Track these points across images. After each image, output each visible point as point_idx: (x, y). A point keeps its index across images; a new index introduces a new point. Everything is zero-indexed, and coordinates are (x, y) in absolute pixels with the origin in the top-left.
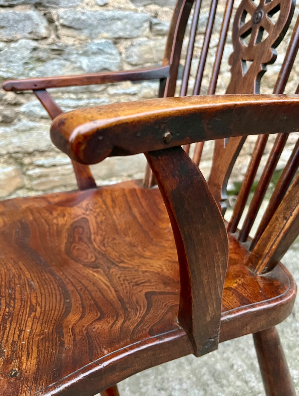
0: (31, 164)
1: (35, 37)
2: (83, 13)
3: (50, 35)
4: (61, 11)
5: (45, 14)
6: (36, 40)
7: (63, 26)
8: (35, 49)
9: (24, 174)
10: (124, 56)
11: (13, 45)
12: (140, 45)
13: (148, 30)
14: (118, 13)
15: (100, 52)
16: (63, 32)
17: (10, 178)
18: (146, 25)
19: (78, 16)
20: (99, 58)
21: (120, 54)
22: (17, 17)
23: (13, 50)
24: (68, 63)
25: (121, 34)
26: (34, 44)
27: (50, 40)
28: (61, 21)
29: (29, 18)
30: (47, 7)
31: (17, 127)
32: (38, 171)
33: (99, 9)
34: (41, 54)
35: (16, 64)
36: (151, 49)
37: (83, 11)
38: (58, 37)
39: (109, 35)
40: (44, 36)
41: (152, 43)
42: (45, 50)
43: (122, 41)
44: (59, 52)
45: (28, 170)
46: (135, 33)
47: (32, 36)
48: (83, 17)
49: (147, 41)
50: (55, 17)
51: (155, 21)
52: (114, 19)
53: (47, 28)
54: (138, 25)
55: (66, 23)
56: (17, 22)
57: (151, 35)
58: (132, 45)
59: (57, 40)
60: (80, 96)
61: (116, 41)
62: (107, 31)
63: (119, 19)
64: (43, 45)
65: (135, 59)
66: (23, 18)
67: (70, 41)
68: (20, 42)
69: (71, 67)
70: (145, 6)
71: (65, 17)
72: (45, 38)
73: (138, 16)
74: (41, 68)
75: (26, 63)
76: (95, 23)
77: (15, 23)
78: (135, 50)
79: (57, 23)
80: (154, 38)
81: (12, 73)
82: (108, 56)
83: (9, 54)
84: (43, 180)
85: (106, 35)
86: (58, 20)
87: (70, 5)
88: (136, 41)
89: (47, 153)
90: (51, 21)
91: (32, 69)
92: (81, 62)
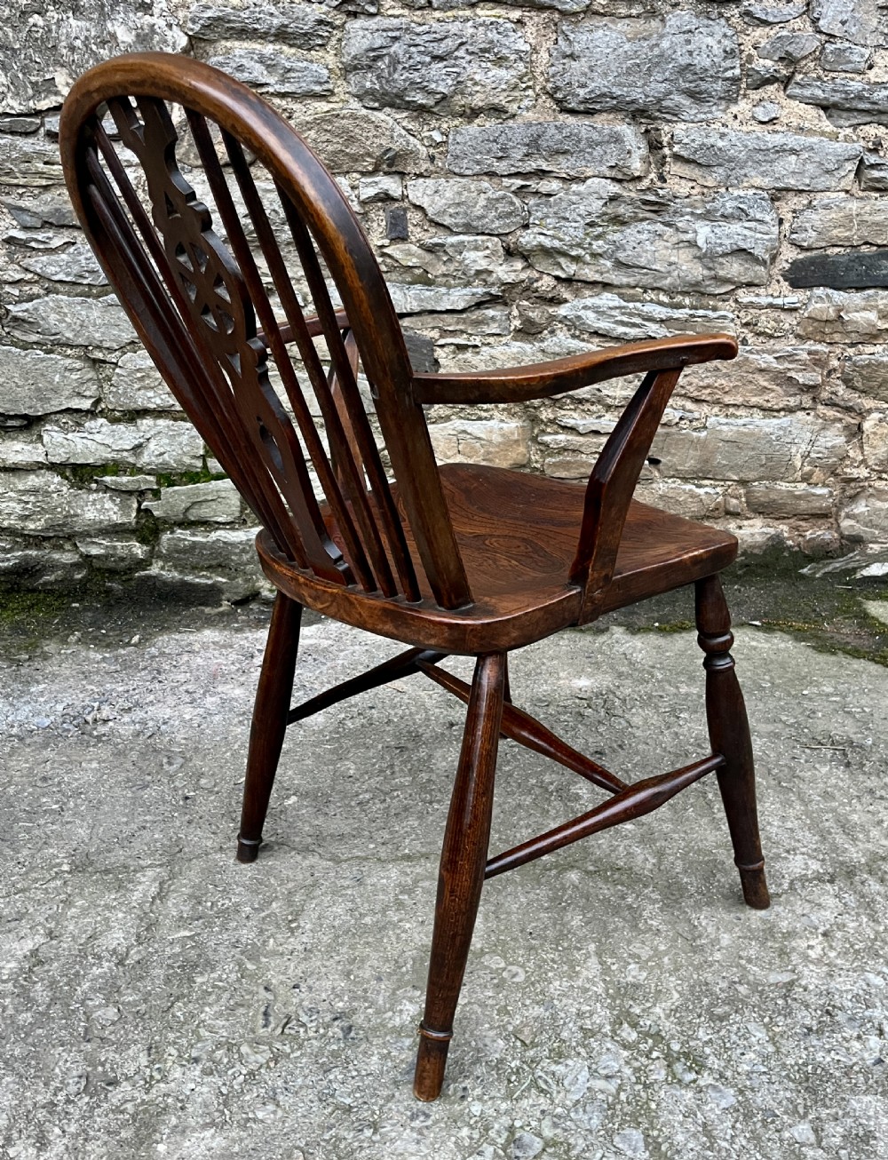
0: (553, 421)
1: (620, 176)
2: (723, 136)
3: (648, 172)
4: (679, 129)
5: (647, 131)
6: (620, 181)
7: (677, 157)
8: (613, 199)
9: (534, 439)
10: (786, 225)
11: (574, 187)
12: (826, 207)
13: (852, 175)
14: (793, 141)
15: (741, 215)
16: (674, 168)
17: (509, 443)
18: (851, 166)
19: (711, 141)
20: (736, 227)
21: (781, 222)
22: (595, 136)
23: (574, 198)
24: (670, 231)
25: (792, 182)
26: (614, 188)
27: (645, 183)
28: (676, 148)
29: (617, 139)
30: (656, 118)
31: (544, 345)
32: (562, 437)
33: (758, 128)
34: (621, 210)
35: (574, 224)
36: (849, 218)
37: (723, 130)
38: (662, 179)
39: (766, 182)
40: (637, 174)
41: (854, 206)
42: (632, 202)
43: (791, 194)
44: (658, 208)
45: (543, 431)
46: (824, 181)
47: (613, 173)
48: (720, 144)
49: (845, 200)
50: (665, 139)
51: (872, 159)
52: (781, 151)
53: (645, 160)
54: (831, 167)
55: (684, 153)
56: (593, 144)
57: (855, 189)
58: (810, 206)
59: (659, 184)
60: (679, 298)
61: (777, 195)
62: (764, 174)
63: (793, 152)
64: (630, 192)
65: (809, 238)
66: (607, 138)
67: (683, 188)
68: (589, 182)
69: (675, 240)
70: (855, 127)
71: (686, 141)
72: (639, 178)
73: (838, 147)
74: (617, 236)
75: (591, 225)
76: (742, 156)
77: (590, 146)
78: (814, 218)
79: (666, 151)
80: (861, 194)
81: (561, 240)
82: (752, 224)
83: (564, 205)
84: (569, 457)
85: (758, 181)
86: (670, 146)
87: (703, 116)
88: (820, 198)
89: (587, 406)
90: (655, 146)
91: (598, 237)
92: (695, 232)
